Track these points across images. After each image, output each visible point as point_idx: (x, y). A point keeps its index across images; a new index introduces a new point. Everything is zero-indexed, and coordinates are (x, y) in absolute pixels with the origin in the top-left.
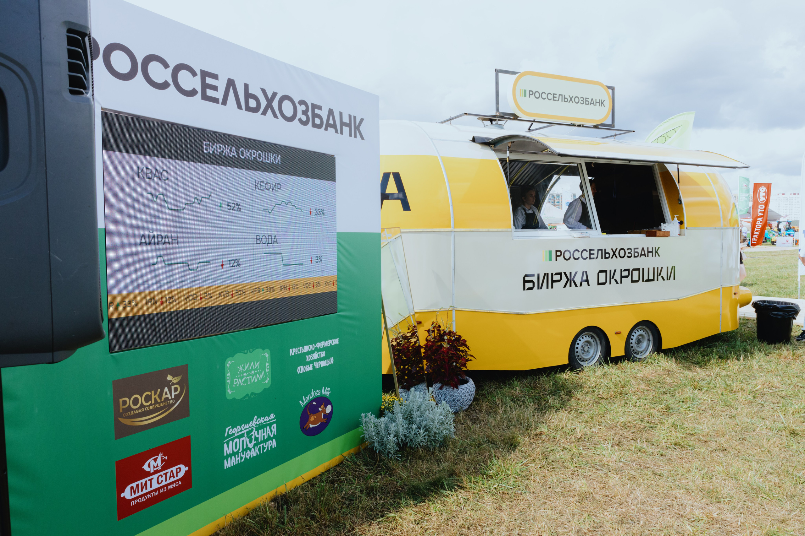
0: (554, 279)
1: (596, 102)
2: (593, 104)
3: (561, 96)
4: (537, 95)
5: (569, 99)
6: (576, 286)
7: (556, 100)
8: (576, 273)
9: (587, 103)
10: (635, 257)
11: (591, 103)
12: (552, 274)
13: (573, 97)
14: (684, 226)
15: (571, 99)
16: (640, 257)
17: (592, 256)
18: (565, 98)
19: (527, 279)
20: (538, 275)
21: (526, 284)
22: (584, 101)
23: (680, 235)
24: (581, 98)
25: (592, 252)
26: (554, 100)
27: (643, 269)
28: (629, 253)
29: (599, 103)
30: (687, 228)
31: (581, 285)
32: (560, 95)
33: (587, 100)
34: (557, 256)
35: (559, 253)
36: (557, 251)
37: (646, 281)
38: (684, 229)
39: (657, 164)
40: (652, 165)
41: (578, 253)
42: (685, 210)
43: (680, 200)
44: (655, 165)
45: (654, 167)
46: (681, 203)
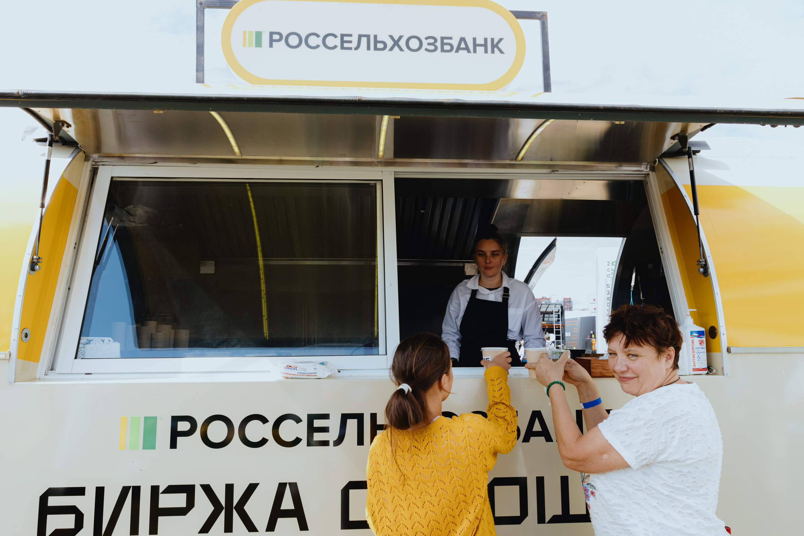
0: (161, 505)
1: (475, 45)
2: (467, 49)
3: (364, 40)
4: (293, 40)
5: (390, 43)
6: (251, 527)
7: (350, 49)
8: (252, 488)
9: (447, 48)
11: (459, 49)
12: (155, 490)
13: (401, 37)
14: (720, 343)
15: (396, 43)
16: (526, 439)
17: (317, 437)
18: (376, 42)
19: (53, 501)
20: (100, 492)
21: (51, 518)
22: (438, 44)
23: (709, 369)
24: (427, 38)
25: (317, 423)
26: (343, 48)
27: (540, 481)
29: (485, 45)
31: (271, 527)
32: (360, 36)
33: (445, 41)
34: (175, 434)
35: (183, 426)
36: (175, 420)
37: (555, 519)
38: (720, 351)
39: (654, 173)
40: (644, 179)
41: (264, 424)
42: (719, 292)
43: (701, 260)
44: (649, 176)
45: (647, 183)
46: (706, 273)
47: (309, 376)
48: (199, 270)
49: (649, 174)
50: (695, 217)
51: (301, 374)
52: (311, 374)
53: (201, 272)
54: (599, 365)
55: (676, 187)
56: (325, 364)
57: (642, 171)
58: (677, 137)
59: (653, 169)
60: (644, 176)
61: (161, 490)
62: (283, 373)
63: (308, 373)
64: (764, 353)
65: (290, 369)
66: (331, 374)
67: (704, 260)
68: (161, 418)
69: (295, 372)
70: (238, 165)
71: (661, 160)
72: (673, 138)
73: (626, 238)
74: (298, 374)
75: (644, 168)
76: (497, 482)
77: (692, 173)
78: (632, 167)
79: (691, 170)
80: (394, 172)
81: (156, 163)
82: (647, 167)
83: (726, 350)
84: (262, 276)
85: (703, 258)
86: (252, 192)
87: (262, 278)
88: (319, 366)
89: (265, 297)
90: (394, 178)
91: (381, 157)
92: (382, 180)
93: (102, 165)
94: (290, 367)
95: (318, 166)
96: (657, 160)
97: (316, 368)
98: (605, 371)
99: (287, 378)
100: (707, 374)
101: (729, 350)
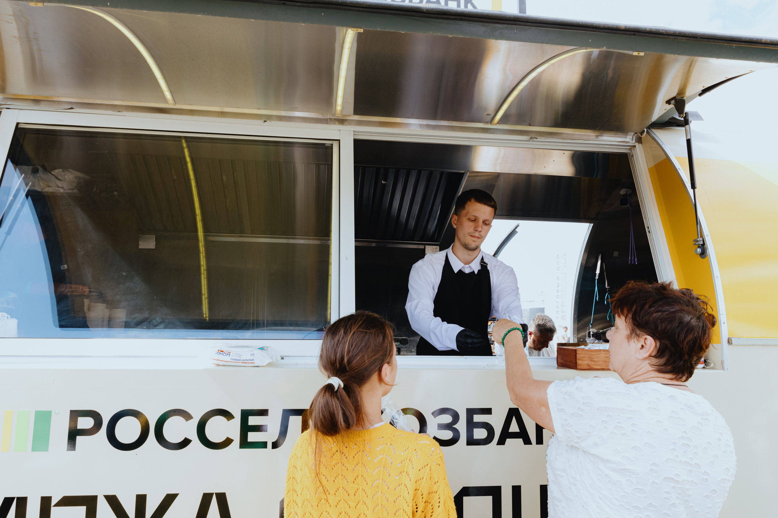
8: (169, 499)
10: (471, 442)
12: (46, 502)
14: (719, 333)
16: (501, 442)
17: (252, 437)
23: (706, 362)
25: (253, 421)
27: (517, 491)
28: (443, 427)
30: (729, 342)
34: (74, 433)
35: (86, 423)
36: (75, 414)
38: (720, 342)
39: (640, 144)
40: (629, 152)
41: (186, 421)
42: (718, 275)
43: (698, 239)
44: (635, 148)
45: (633, 156)
46: (703, 254)
47: (245, 363)
48: (138, 245)
49: (635, 146)
50: (691, 191)
51: (235, 361)
52: (247, 360)
53: (140, 247)
54: (586, 355)
55: (668, 159)
56: (265, 349)
57: (628, 142)
58: (673, 102)
59: (639, 140)
60: (630, 148)
61: (54, 502)
62: (213, 359)
63: (243, 360)
64: (769, 345)
65: (221, 354)
66: (271, 361)
67: (701, 239)
68: (57, 412)
69: (227, 358)
70: (172, 115)
71: (649, 130)
72: (668, 102)
73: (593, 224)
74: (231, 361)
75: (629, 139)
76: (466, 492)
77: (689, 142)
78: (617, 138)
79: (688, 138)
80: (354, 131)
81: (72, 108)
82: (633, 138)
83: (727, 341)
84: (202, 249)
85: (700, 237)
86: (189, 151)
87: (201, 251)
88: (257, 352)
89: (205, 273)
90: (354, 140)
91: (339, 113)
92: (339, 140)
93: (6, 108)
94: (222, 353)
95: (266, 121)
96: (645, 130)
97: (254, 354)
98: (593, 363)
99: (219, 365)
100: (704, 368)
101: (730, 341)
